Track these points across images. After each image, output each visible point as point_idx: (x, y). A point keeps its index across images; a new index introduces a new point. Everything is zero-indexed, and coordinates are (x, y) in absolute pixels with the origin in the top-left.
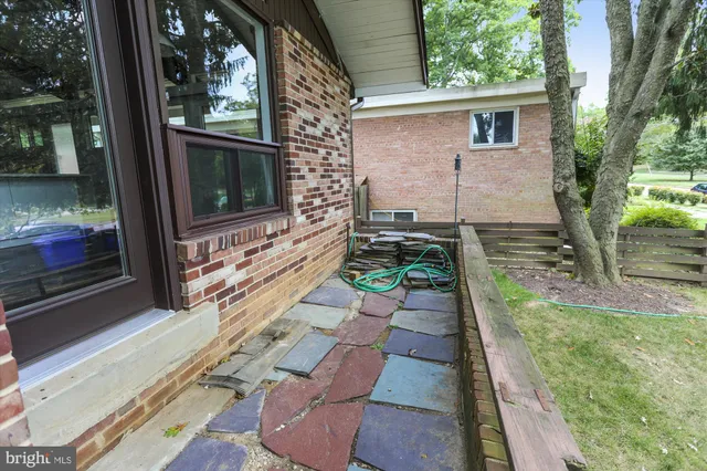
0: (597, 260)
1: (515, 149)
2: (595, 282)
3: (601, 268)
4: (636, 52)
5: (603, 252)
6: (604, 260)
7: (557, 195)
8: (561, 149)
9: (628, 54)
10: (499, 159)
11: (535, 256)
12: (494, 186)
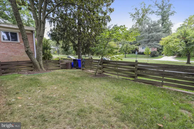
0: (38, 66)
1: (19, 43)
2: (39, 70)
3: (40, 67)
4: (39, 25)
5: (40, 64)
6: (40, 66)
7: (26, 51)
8: (25, 41)
9: (38, 25)
10: (14, 45)
11: (27, 69)
12: (14, 53)
